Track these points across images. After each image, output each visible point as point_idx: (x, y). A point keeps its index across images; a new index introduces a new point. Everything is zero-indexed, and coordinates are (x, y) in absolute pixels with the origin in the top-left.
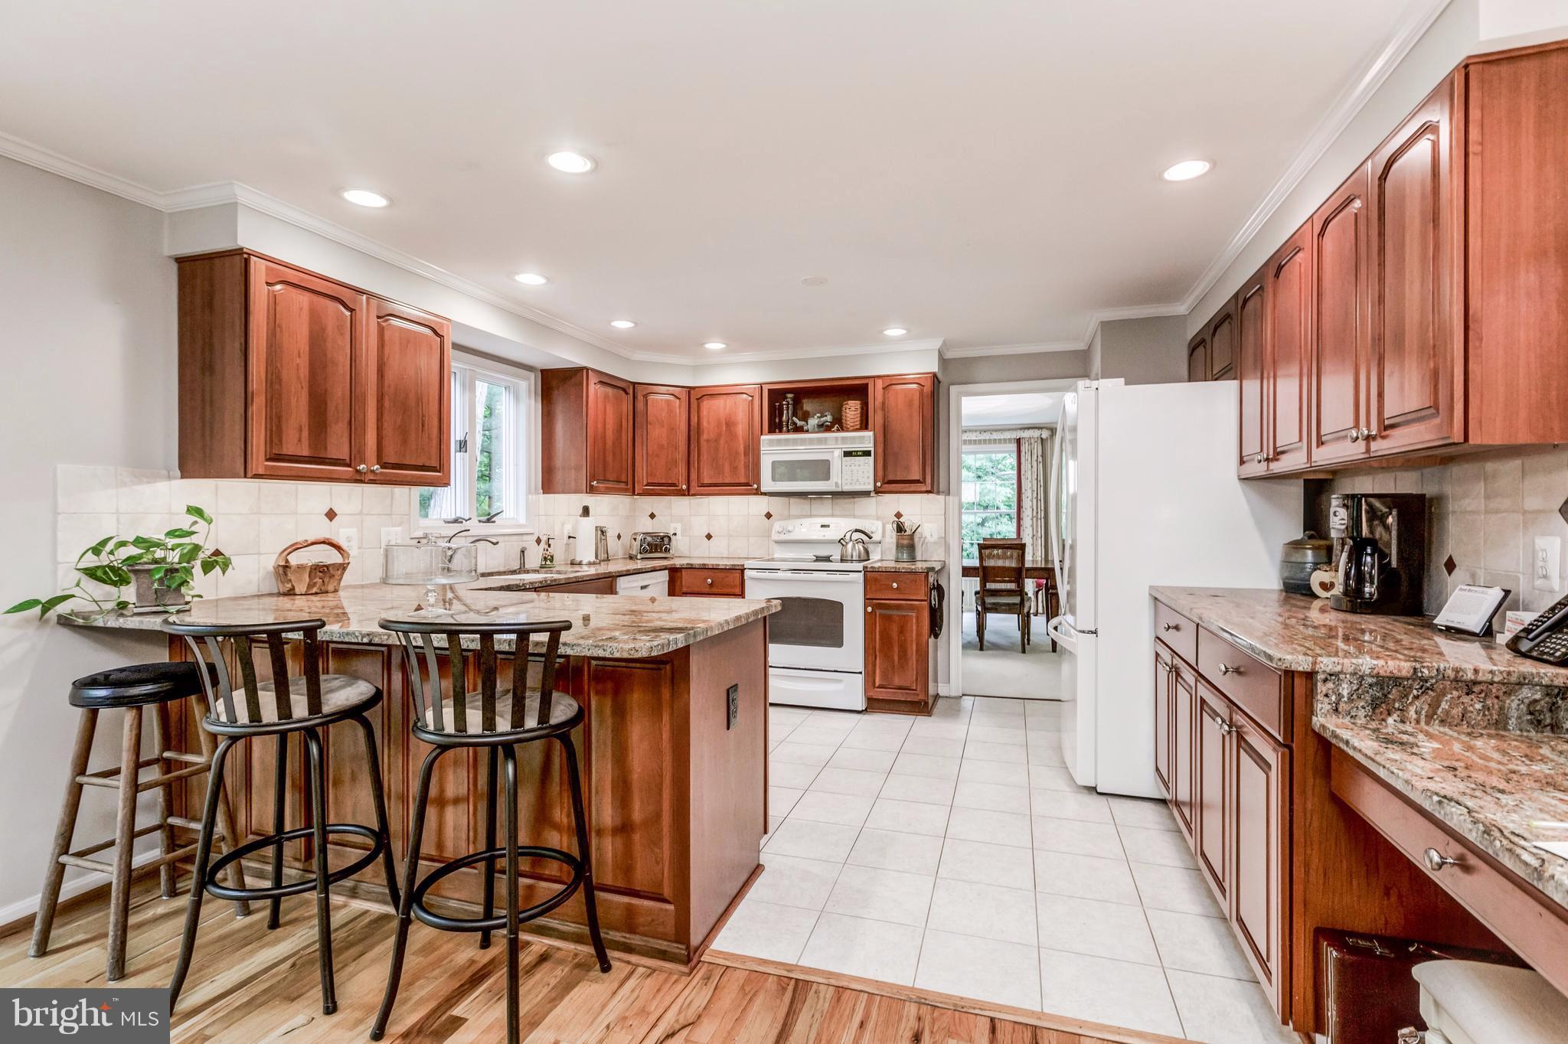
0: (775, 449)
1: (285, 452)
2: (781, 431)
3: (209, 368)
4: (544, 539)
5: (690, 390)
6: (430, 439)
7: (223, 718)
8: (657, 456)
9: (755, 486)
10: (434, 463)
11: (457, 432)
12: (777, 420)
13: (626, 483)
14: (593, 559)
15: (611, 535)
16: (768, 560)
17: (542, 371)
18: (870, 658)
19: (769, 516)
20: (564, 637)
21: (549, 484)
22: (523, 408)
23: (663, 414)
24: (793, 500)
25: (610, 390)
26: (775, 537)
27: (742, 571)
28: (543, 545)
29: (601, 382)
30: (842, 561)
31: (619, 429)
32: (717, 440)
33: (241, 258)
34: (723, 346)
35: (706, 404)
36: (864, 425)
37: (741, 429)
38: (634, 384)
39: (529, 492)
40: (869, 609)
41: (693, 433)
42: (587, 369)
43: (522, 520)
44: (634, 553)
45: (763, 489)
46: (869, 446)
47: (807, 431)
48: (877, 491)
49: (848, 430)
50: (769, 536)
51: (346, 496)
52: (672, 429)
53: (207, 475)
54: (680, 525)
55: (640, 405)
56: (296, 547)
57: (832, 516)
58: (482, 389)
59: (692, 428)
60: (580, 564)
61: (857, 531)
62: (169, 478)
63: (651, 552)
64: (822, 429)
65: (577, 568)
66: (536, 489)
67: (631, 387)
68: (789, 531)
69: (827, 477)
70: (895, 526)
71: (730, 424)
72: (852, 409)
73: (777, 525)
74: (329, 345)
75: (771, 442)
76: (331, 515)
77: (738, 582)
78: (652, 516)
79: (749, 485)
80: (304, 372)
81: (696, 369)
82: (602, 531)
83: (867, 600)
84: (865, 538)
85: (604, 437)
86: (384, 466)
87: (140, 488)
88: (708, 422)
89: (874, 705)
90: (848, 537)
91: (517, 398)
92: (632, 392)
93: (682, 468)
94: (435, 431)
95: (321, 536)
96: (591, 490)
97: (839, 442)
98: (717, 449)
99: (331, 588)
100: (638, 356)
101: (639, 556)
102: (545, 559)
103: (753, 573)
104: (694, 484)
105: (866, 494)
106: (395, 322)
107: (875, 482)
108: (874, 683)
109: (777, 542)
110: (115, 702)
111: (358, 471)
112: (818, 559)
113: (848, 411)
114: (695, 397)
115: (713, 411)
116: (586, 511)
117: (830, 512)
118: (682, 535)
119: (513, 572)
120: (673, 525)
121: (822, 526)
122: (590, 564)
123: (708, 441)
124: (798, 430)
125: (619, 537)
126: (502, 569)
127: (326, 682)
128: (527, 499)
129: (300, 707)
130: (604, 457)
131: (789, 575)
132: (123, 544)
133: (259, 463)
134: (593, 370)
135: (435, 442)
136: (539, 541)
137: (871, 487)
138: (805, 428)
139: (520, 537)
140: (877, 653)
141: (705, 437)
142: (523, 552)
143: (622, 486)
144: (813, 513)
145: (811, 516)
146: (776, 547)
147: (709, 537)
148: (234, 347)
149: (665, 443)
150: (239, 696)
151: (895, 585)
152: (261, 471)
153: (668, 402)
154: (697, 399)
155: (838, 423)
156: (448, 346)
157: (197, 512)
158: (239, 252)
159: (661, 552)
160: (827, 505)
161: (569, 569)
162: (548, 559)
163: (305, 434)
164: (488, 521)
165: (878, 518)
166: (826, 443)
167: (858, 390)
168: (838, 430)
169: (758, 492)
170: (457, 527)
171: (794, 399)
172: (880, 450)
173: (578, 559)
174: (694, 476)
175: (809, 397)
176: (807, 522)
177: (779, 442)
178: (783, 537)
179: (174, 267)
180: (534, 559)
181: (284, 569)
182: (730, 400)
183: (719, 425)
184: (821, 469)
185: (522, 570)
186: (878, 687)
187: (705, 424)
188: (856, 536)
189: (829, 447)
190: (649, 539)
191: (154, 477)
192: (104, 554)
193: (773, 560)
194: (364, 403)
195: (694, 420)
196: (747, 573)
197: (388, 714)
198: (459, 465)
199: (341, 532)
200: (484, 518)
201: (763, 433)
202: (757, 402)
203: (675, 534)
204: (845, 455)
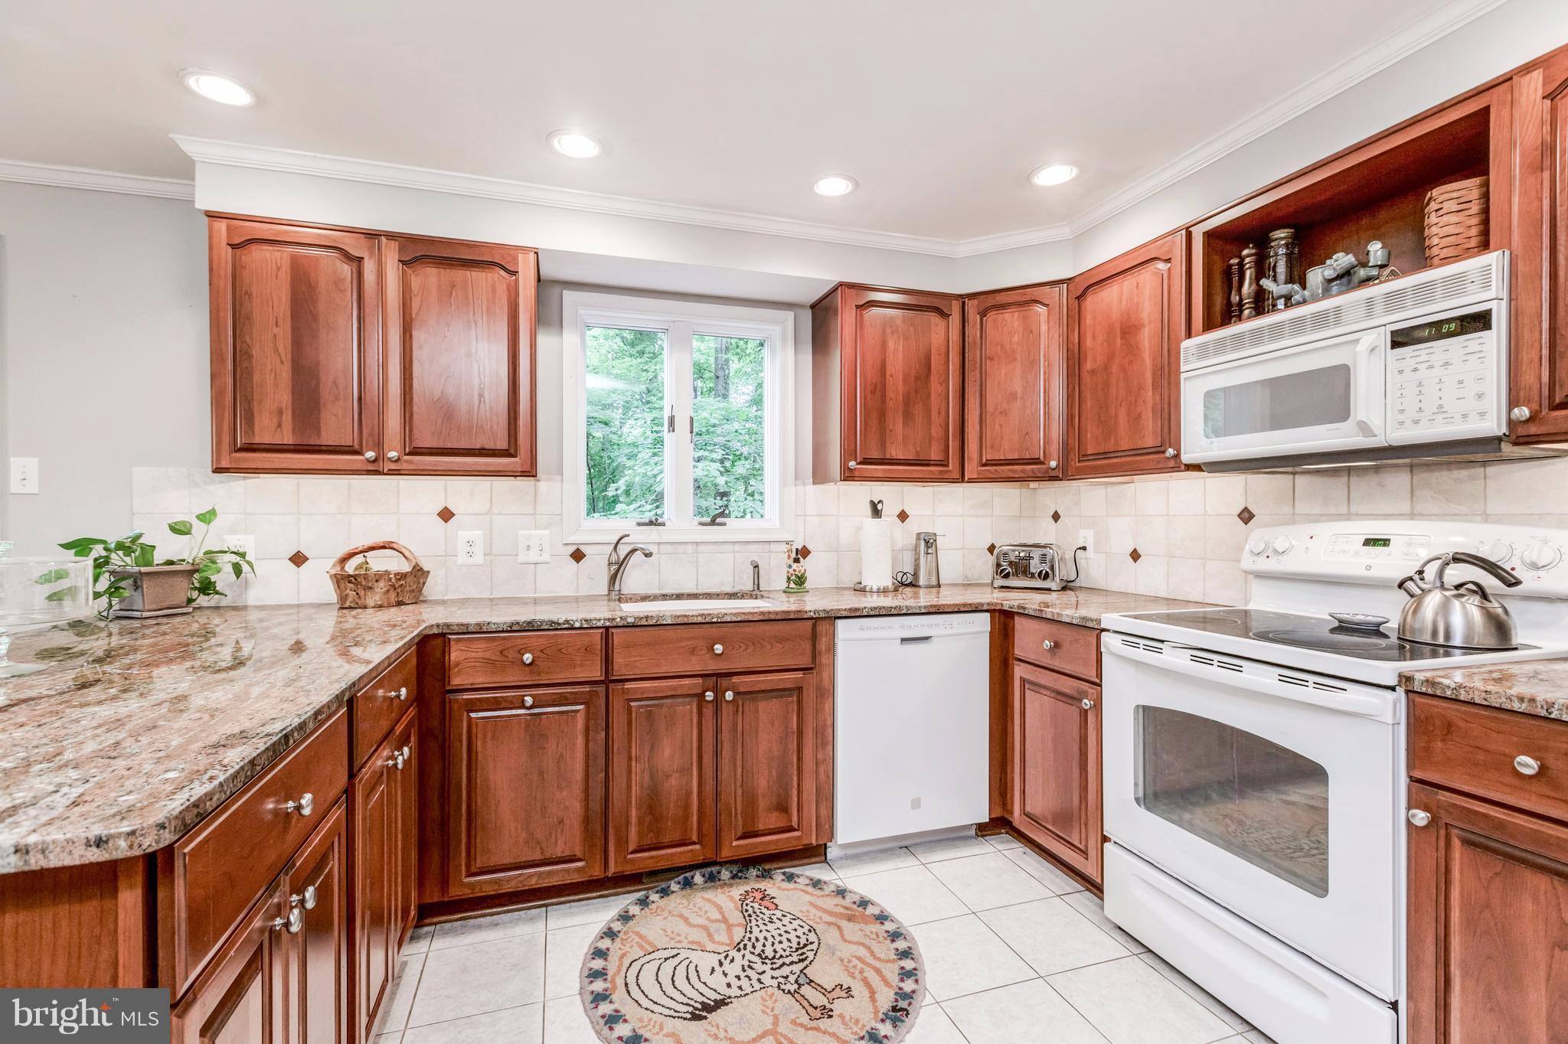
0: (1212, 365)
1: (257, 440)
2: (1234, 320)
5: (1070, 283)
8: (1004, 412)
9: (1171, 452)
12: (1235, 298)
13: (947, 464)
19: (1246, 516)
23: (1016, 340)
27: (1100, 632)
28: (790, 559)
29: (874, 304)
31: (923, 374)
32: (1106, 368)
35: (1090, 304)
37: (1147, 340)
38: (964, 297)
39: (785, 482)
40: (1421, 817)
41: (1073, 361)
43: (773, 522)
45: (1186, 458)
47: (1300, 301)
48: (1523, 438)
49: (1436, 262)
51: (467, 493)
54: (1092, 531)
55: (974, 330)
57: (1412, 516)
59: (1070, 355)
61: (1457, 559)
64: (1341, 289)
66: (799, 478)
67: (958, 305)
68: (1284, 552)
69: (1341, 411)
71: (1128, 329)
74: (322, 307)
75: (1203, 352)
78: (1056, 514)
79: (1154, 452)
80: (285, 344)
82: (927, 542)
83: (1422, 789)
88: (1095, 336)
90: (1431, 572)
92: (962, 313)
96: (849, 475)
97: (1379, 308)
98: (1106, 386)
102: (788, 579)
103: (1116, 642)
104: (1072, 457)
107: (1513, 405)
114: (1075, 295)
116: (876, 509)
117: (1405, 506)
118: (1095, 552)
119: (742, 596)
120: (1082, 533)
121: (1368, 542)
122: (884, 591)
123: (1093, 372)
124: (1281, 303)
125: (992, 549)
128: (781, 492)
131: (1186, 660)
137: (1498, 426)
138: (1297, 298)
139: (767, 546)
141: (1089, 365)
142: (755, 568)
143: (933, 468)
144: (1347, 509)
146: (1255, 586)
147: (1135, 556)
149: (1017, 389)
151: (1528, 761)
154: (1080, 298)
162: (792, 581)
163: (287, 417)
164: (713, 523)
166: (1338, 322)
168: (1398, 273)
169: (1177, 465)
174: (1074, 441)
176: (1328, 530)
177: (1220, 345)
178: (1263, 564)
180: (773, 580)
182: (1127, 284)
183: (1110, 330)
184: (1332, 391)
185: (755, 593)
187: (1089, 342)
188: (1456, 573)
189: (1355, 330)
190: (1020, 553)
195: (1076, 336)
196: (1105, 639)
199: (460, 535)
201: (1189, 335)
202: (1179, 268)
203: (1084, 548)
204: (1395, 344)
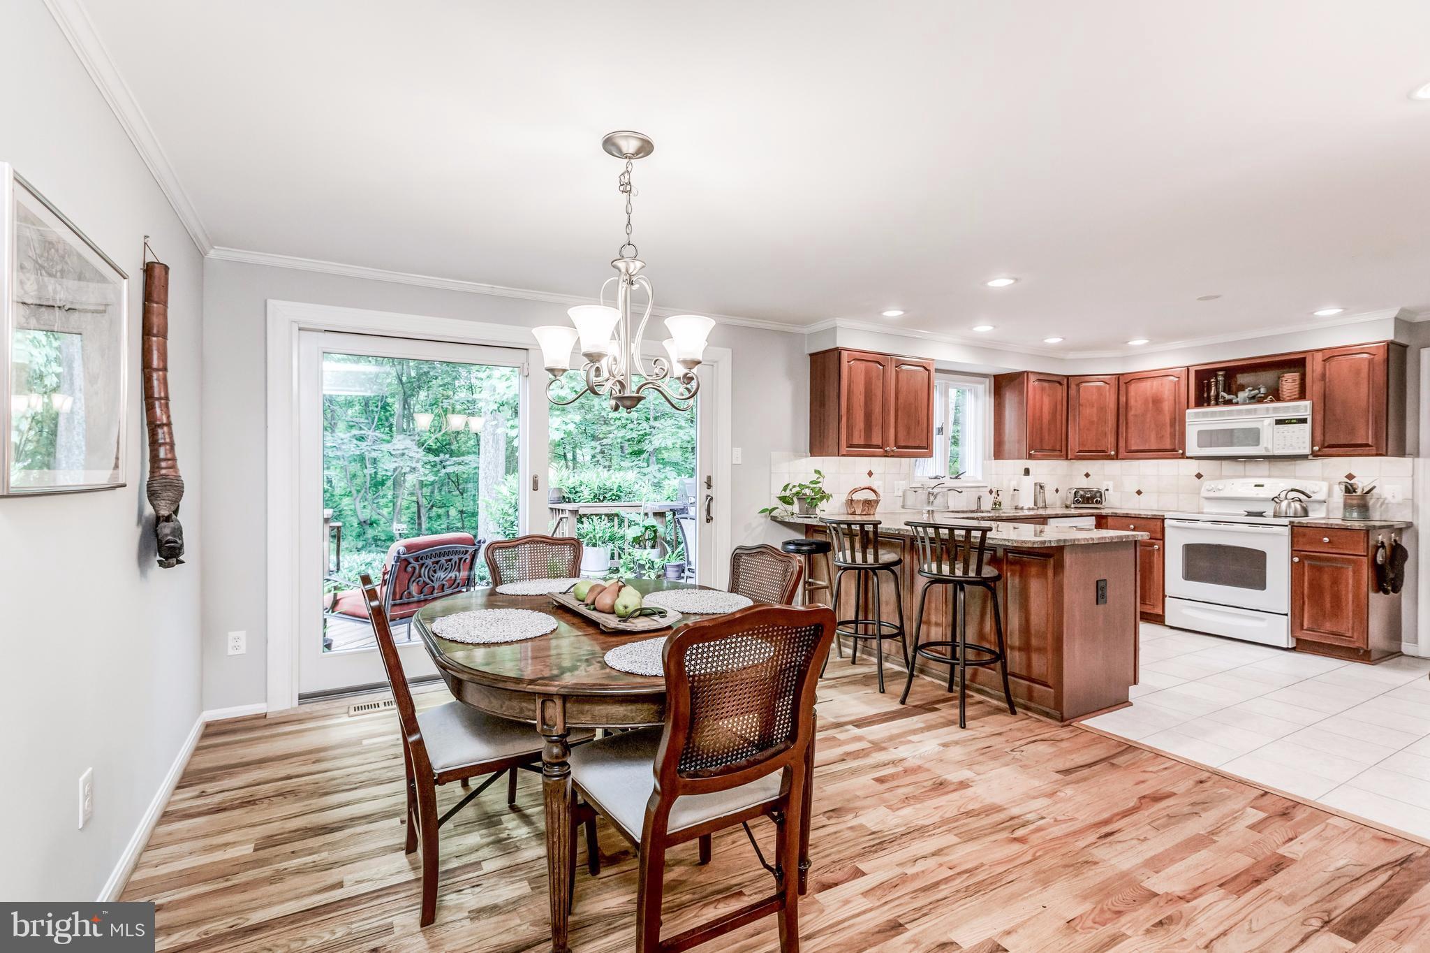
0: (1198, 421)
1: (855, 442)
2: (1209, 405)
3: (822, 405)
4: (994, 490)
5: (1119, 376)
6: (922, 430)
7: (841, 560)
8: (1088, 429)
9: (1181, 451)
10: (925, 445)
11: (937, 423)
12: (1205, 395)
13: (1061, 451)
14: (1032, 505)
15: (1049, 490)
16: (1199, 513)
17: (994, 376)
18: (1297, 603)
19: (1199, 476)
20: (989, 535)
21: (999, 453)
22: (980, 403)
23: (1094, 397)
24: (1225, 463)
25: (1046, 385)
26: (1204, 493)
27: (1163, 520)
28: (994, 495)
29: (1039, 380)
30: (1275, 516)
31: (1054, 413)
32: (1144, 415)
33: (838, 352)
34: (1147, 341)
35: (1133, 388)
36: (1302, 395)
37: (1167, 406)
38: (1068, 377)
39: (984, 459)
40: (1296, 559)
41: (1122, 411)
42: (1028, 372)
43: (979, 478)
44: (1069, 503)
45: (1188, 454)
46: (1307, 414)
47: (1237, 403)
48: (1315, 455)
49: (1284, 401)
50: (1199, 493)
51: (878, 464)
52: (1102, 409)
53: (821, 455)
54: (1111, 482)
55: (1073, 392)
56: (855, 491)
57: (1269, 476)
58: (952, 392)
59: (1121, 406)
60: (1022, 509)
61: (1292, 490)
62: (806, 456)
63: (1083, 503)
64: (1252, 401)
65: (1019, 511)
66: (989, 457)
67: (1066, 380)
68: (1219, 490)
69: (1257, 442)
70: (1343, 487)
71: (1156, 401)
72: (1289, 381)
73: (1207, 485)
74: (873, 387)
75: (1197, 415)
76: (870, 474)
77: (1159, 530)
78: (1087, 475)
79: (1175, 450)
80: (862, 404)
81: (1125, 359)
82: (1041, 487)
83: (1294, 552)
84: (1303, 497)
85: (1041, 417)
86: (898, 447)
87: (796, 462)
88: (1136, 401)
89: (1301, 646)
90: (1283, 496)
91: (976, 396)
92: (1068, 384)
93: (1111, 439)
94: (925, 425)
95: (867, 486)
96: (1030, 457)
97: (1271, 411)
98: (1144, 421)
99: (872, 512)
100: (1071, 356)
101: (1073, 506)
102: (995, 504)
103: (1174, 523)
104: (1122, 450)
105: (1304, 457)
106: (904, 367)
107: (1313, 445)
108: (1302, 625)
109: (1207, 499)
110: (798, 552)
111: (886, 451)
112: (1250, 514)
113: (1284, 383)
114: (1122, 382)
115: (1138, 392)
116: (1027, 472)
117: (1266, 473)
118: (1114, 491)
119: (972, 512)
120: (1105, 483)
121: (1256, 486)
122: (1029, 509)
123: (1136, 416)
124: (1229, 402)
125: (1057, 491)
126: (965, 509)
127: (881, 552)
128: (983, 464)
129: (870, 559)
130: (1041, 433)
131: (1209, 525)
132: (794, 486)
133: (844, 449)
134: (1032, 372)
135: (925, 431)
136: (991, 492)
137: (1307, 451)
138: (1234, 401)
139: (977, 489)
140: (1306, 599)
141: (1132, 413)
142: (979, 499)
143: (1057, 453)
144: (1247, 474)
145: (1245, 476)
146: (1206, 503)
147: (1139, 493)
148: (834, 394)
149: (1095, 419)
150: (848, 553)
151: (1326, 540)
152: (844, 453)
153: (1099, 388)
154: (1126, 383)
155: (1275, 394)
156: (933, 371)
157: (818, 472)
158: (837, 349)
159: (1093, 503)
160: (1264, 467)
161: (1014, 511)
162: (997, 504)
163: (863, 433)
164: (956, 478)
165: (1324, 479)
166: (1256, 414)
167: (1296, 363)
168: (1272, 401)
169: (1183, 456)
170: (937, 482)
171: (1224, 376)
172: (1319, 417)
173: (1020, 506)
174: (1122, 444)
175: (1242, 373)
176: (1239, 481)
177: (1205, 414)
178: (1212, 494)
179: (809, 357)
180: (987, 504)
181: (851, 502)
182: (1156, 383)
183: (1146, 402)
184: (1253, 436)
185: (979, 510)
186: (1306, 630)
187: (1132, 402)
188: (1292, 495)
189: (1261, 417)
190: (1082, 493)
191: (801, 457)
192: (788, 490)
193: (1202, 513)
194: (889, 414)
195: (1123, 399)
196: (1167, 522)
197: (903, 571)
198: (938, 442)
199: (875, 483)
200: (954, 476)
201: (1188, 408)
202: (1183, 382)
203: (1107, 490)
204: (1276, 424)
